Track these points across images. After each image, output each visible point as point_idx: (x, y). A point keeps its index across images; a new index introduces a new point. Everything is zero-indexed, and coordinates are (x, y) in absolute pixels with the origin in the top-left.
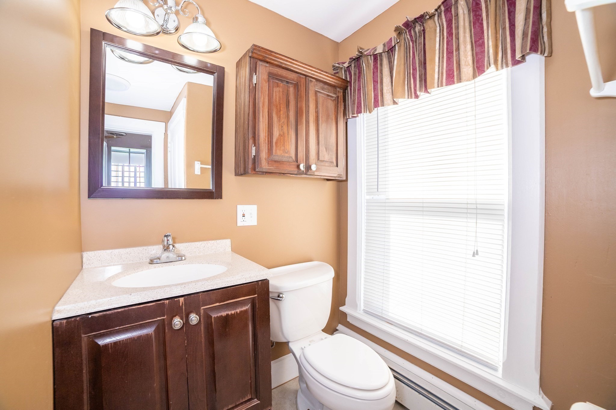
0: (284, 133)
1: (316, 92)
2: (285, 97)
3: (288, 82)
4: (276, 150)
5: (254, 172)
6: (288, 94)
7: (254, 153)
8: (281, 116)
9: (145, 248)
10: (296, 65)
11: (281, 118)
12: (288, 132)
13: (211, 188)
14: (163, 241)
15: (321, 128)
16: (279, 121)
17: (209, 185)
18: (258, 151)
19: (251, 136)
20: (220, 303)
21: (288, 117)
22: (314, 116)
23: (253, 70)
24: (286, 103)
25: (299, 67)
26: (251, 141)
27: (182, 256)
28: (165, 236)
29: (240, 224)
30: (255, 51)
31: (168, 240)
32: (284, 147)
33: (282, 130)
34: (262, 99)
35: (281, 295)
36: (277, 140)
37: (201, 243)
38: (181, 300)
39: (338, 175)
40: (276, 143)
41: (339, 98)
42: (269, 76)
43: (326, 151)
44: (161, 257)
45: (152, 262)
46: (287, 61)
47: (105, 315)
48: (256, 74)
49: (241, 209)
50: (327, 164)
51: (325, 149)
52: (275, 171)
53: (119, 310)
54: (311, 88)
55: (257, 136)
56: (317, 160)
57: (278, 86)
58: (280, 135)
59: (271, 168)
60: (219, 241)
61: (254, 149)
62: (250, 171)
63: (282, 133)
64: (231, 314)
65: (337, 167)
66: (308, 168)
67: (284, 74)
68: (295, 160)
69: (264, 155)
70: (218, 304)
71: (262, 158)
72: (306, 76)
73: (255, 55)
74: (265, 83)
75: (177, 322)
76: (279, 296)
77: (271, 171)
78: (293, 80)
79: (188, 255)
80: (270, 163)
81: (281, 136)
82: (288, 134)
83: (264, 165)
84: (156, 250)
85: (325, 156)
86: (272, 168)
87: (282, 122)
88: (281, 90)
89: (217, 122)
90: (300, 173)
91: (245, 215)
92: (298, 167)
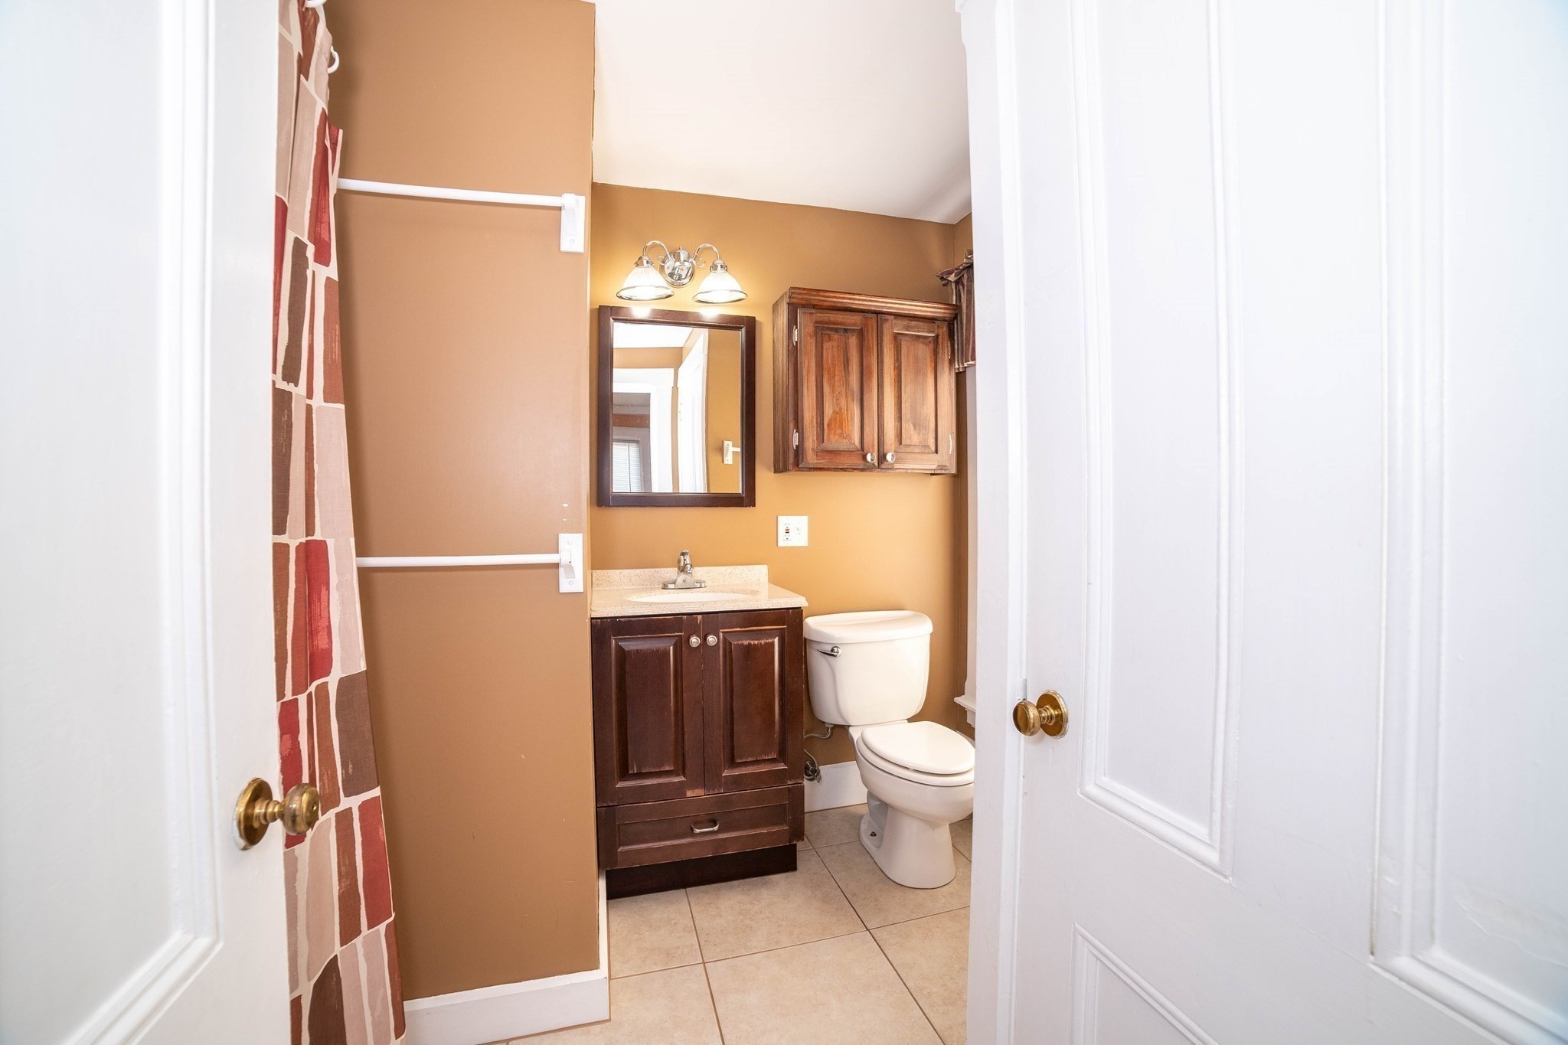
0: (841, 409)
1: (896, 337)
2: (842, 353)
3: (846, 330)
4: (829, 435)
5: (797, 469)
6: (846, 348)
7: (796, 442)
8: (836, 383)
9: (657, 569)
10: (859, 300)
11: (837, 386)
12: (847, 407)
13: (741, 492)
14: (679, 561)
15: (905, 392)
16: (833, 391)
17: (737, 487)
18: (801, 439)
19: (791, 418)
20: (741, 628)
21: (847, 383)
22: (893, 375)
23: (792, 322)
24: (844, 364)
25: (864, 303)
26: (791, 425)
27: (700, 583)
28: (683, 554)
29: (781, 543)
30: (794, 295)
31: (685, 560)
32: (842, 429)
33: (837, 404)
34: (806, 363)
35: (836, 649)
36: (830, 420)
37: (726, 567)
38: (700, 617)
39: (939, 466)
40: (829, 425)
41: (940, 337)
42: (816, 328)
43: (915, 429)
44: (676, 580)
45: (665, 587)
46: (843, 298)
47: (629, 621)
48: (797, 328)
49: (783, 521)
50: (917, 450)
51: (912, 427)
52: (827, 466)
53: (641, 619)
54: (886, 331)
55: (799, 417)
56: (898, 444)
57: (830, 339)
58: (835, 412)
59: (821, 461)
60: (752, 566)
61: (796, 436)
62: (791, 467)
63: (837, 409)
64: (754, 644)
65: (937, 453)
66: (882, 458)
67: (840, 320)
68: (860, 449)
69: (810, 443)
70: (738, 629)
71: (807, 450)
72: (877, 313)
73: (794, 300)
74: (809, 338)
75: (695, 641)
76: (832, 650)
77: (821, 467)
78: (855, 325)
79: (709, 583)
80: (819, 454)
81: (837, 413)
82: (847, 410)
83: (811, 458)
84: (671, 573)
85: (911, 435)
86: (823, 462)
87: (837, 393)
88: (835, 344)
89: (747, 398)
90: (867, 468)
91: (790, 531)
92: (864, 457)
